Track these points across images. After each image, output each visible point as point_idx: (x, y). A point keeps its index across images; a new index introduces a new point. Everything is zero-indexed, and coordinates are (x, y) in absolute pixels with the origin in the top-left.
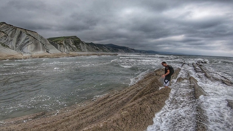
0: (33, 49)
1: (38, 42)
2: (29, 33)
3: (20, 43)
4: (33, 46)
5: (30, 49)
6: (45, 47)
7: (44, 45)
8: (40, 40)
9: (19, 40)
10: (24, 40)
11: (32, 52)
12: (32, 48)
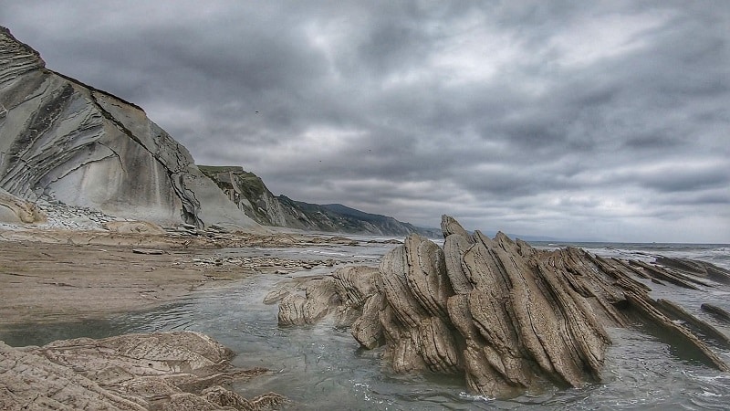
0: (112, 190)
1: (146, 156)
2: (106, 103)
3: (47, 143)
4: (117, 173)
5: (99, 189)
6: (178, 186)
7: (170, 173)
8: (153, 148)
9: (42, 127)
10: (73, 133)
11: (105, 204)
12: (106, 181)
